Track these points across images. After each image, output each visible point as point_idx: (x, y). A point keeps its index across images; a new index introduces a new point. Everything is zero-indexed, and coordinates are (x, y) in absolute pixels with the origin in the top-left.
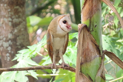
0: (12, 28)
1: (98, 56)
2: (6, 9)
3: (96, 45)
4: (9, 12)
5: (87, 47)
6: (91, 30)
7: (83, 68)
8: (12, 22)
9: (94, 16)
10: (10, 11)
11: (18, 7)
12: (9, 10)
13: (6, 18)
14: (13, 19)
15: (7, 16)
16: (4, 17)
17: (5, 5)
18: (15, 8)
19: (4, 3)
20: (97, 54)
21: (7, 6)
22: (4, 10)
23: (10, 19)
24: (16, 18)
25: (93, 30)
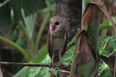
0: (70, 27)
1: (93, 59)
2: (65, 9)
3: (92, 49)
4: (68, 12)
5: (83, 51)
6: (89, 35)
7: (78, 69)
8: (70, 21)
9: (93, 22)
10: (70, 12)
11: (77, 8)
12: (69, 10)
13: (65, 17)
14: (71, 19)
15: (66, 15)
16: (64, 16)
17: (65, 5)
18: (74, 9)
19: (64, 3)
20: (92, 57)
21: (66, 7)
22: (64, 10)
23: (69, 19)
24: (75, 18)
25: (90, 36)
